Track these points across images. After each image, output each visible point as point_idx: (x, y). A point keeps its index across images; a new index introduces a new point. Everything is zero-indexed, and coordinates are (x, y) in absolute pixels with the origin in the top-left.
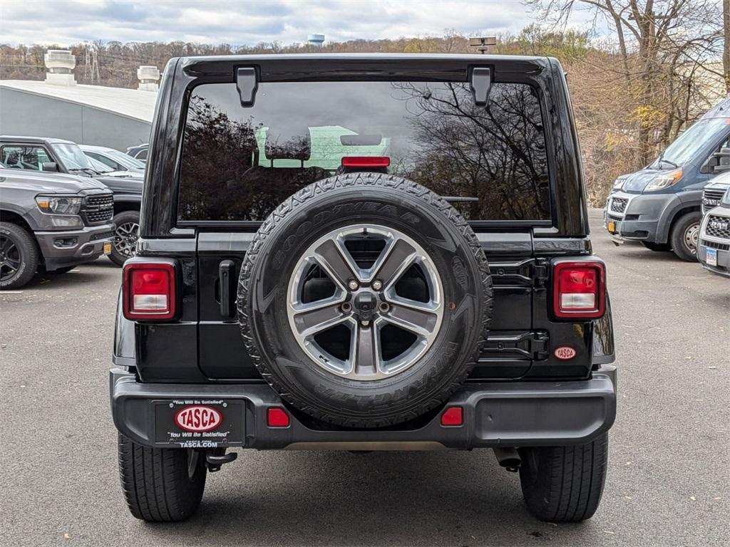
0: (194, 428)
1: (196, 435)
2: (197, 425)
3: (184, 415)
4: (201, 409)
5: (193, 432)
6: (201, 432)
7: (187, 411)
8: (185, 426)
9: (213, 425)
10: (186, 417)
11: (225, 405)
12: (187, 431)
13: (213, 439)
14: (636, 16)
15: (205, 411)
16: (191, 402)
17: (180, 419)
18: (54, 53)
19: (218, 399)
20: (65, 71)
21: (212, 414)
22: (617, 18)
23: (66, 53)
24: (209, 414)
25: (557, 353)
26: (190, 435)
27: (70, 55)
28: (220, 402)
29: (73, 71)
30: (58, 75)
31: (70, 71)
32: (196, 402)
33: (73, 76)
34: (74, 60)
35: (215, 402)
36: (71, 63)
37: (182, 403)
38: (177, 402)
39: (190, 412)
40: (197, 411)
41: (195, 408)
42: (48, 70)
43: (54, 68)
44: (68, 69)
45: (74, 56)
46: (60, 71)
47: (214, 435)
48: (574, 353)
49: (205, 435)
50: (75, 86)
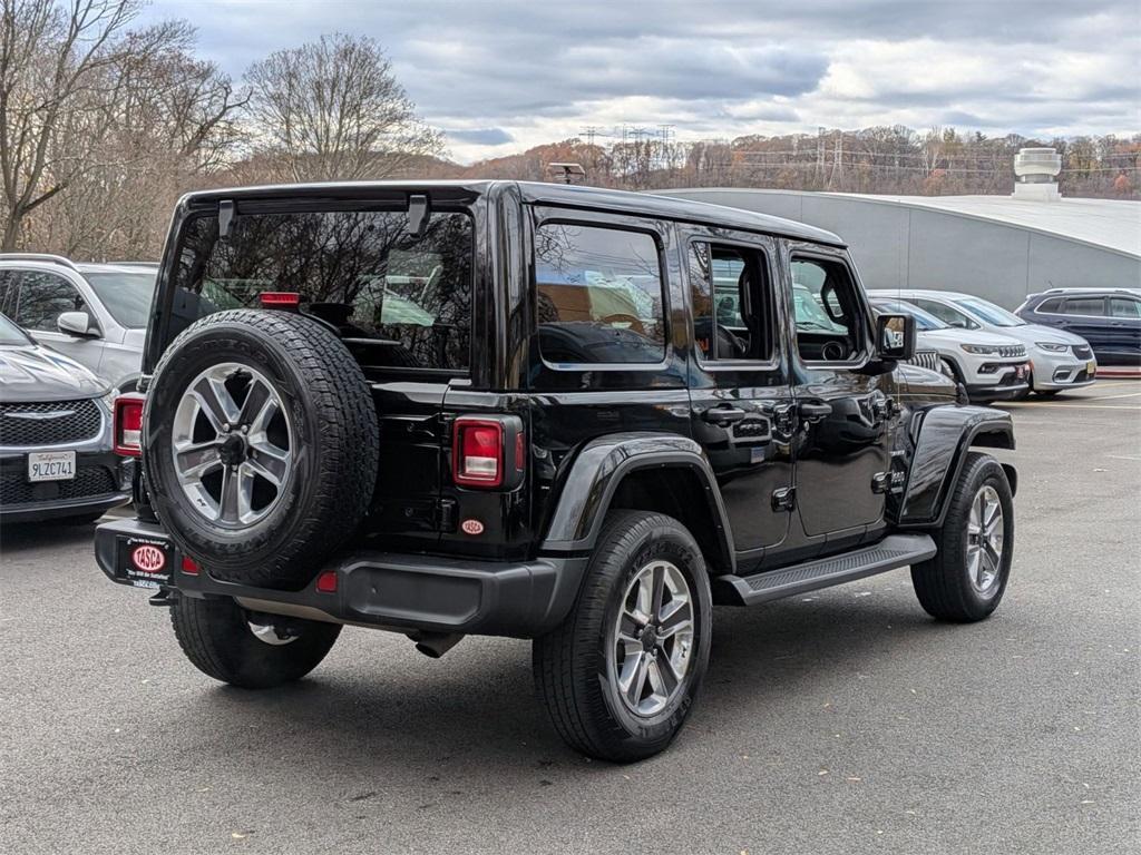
0: (145, 568)
1: (147, 575)
4: (151, 549)
5: (144, 571)
6: (149, 572)
7: (141, 549)
8: (139, 564)
12: (141, 570)
18: (1030, 152)
20: (1043, 178)
23: (1047, 152)
25: (464, 526)
27: (1054, 154)
28: (163, 543)
29: (1056, 179)
30: (1032, 187)
31: (1051, 179)
33: (1056, 186)
34: (1059, 162)
35: (159, 543)
36: (1055, 166)
42: (1018, 179)
43: (1027, 176)
44: (1048, 175)
45: (1059, 156)
46: (1035, 179)
48: (482, 528)
50: (1058, 201)
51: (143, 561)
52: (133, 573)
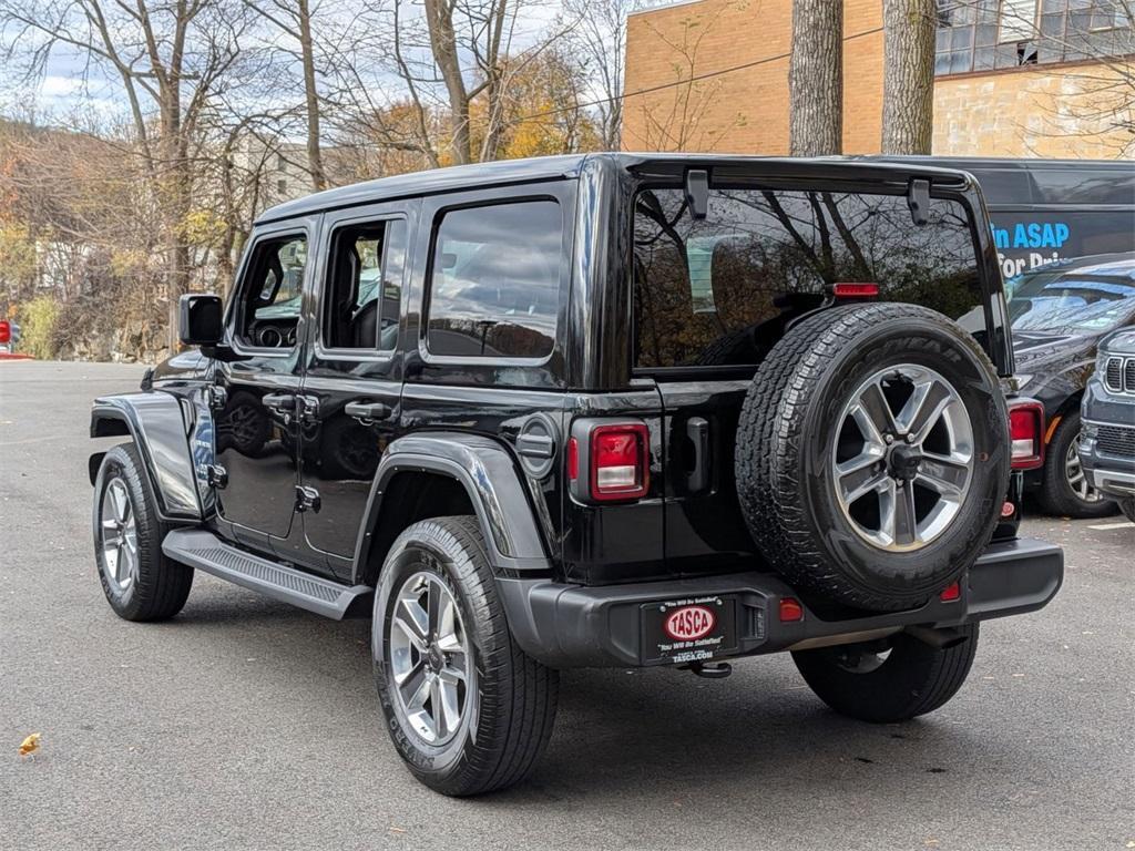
0: (687, 636)
1: (689, 644)
2: (689, 632)
3: (674, 620)
4: (693, 610)
5: (685, 641)
6: (693, 640)
7: (678, 614)
8: (676, 634)
9: (706, 629)
10: (678, 622)
11: (720, 603)
12: (678, 640)
13: (706, 648)
14: (158, 72)
15: (697, 613)
16: (684, 602)
17: (671, 626)
19: (712, 596)
21: (704, 615)
22: (127, 74)
24: (701, 616)
26: (681, 645)
28: (714, 599)
32: (690, 602)
35: (709, 600)
37: (674, 604)
38: (669, 604)
39: (682, 615)
40: (689, 613)
41: (687, 610)
47: (707, 642)
49: (698, 643)
51: (681, 628)
52: (668, 648)
